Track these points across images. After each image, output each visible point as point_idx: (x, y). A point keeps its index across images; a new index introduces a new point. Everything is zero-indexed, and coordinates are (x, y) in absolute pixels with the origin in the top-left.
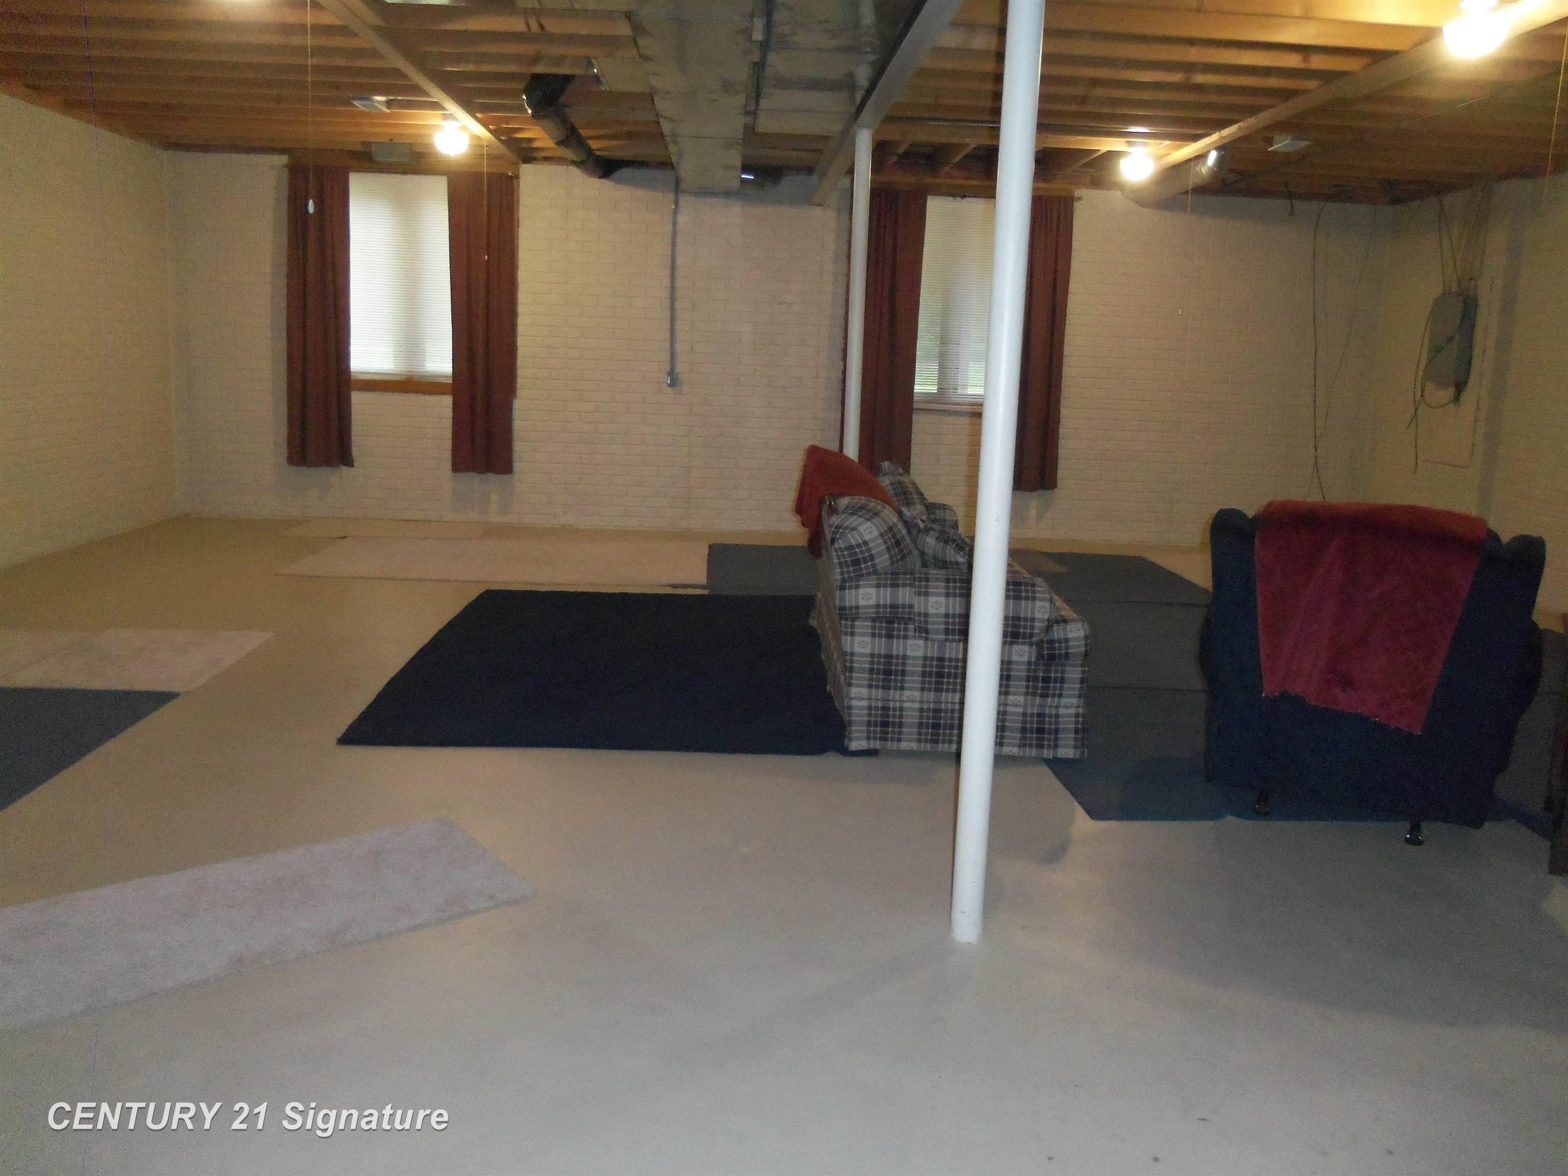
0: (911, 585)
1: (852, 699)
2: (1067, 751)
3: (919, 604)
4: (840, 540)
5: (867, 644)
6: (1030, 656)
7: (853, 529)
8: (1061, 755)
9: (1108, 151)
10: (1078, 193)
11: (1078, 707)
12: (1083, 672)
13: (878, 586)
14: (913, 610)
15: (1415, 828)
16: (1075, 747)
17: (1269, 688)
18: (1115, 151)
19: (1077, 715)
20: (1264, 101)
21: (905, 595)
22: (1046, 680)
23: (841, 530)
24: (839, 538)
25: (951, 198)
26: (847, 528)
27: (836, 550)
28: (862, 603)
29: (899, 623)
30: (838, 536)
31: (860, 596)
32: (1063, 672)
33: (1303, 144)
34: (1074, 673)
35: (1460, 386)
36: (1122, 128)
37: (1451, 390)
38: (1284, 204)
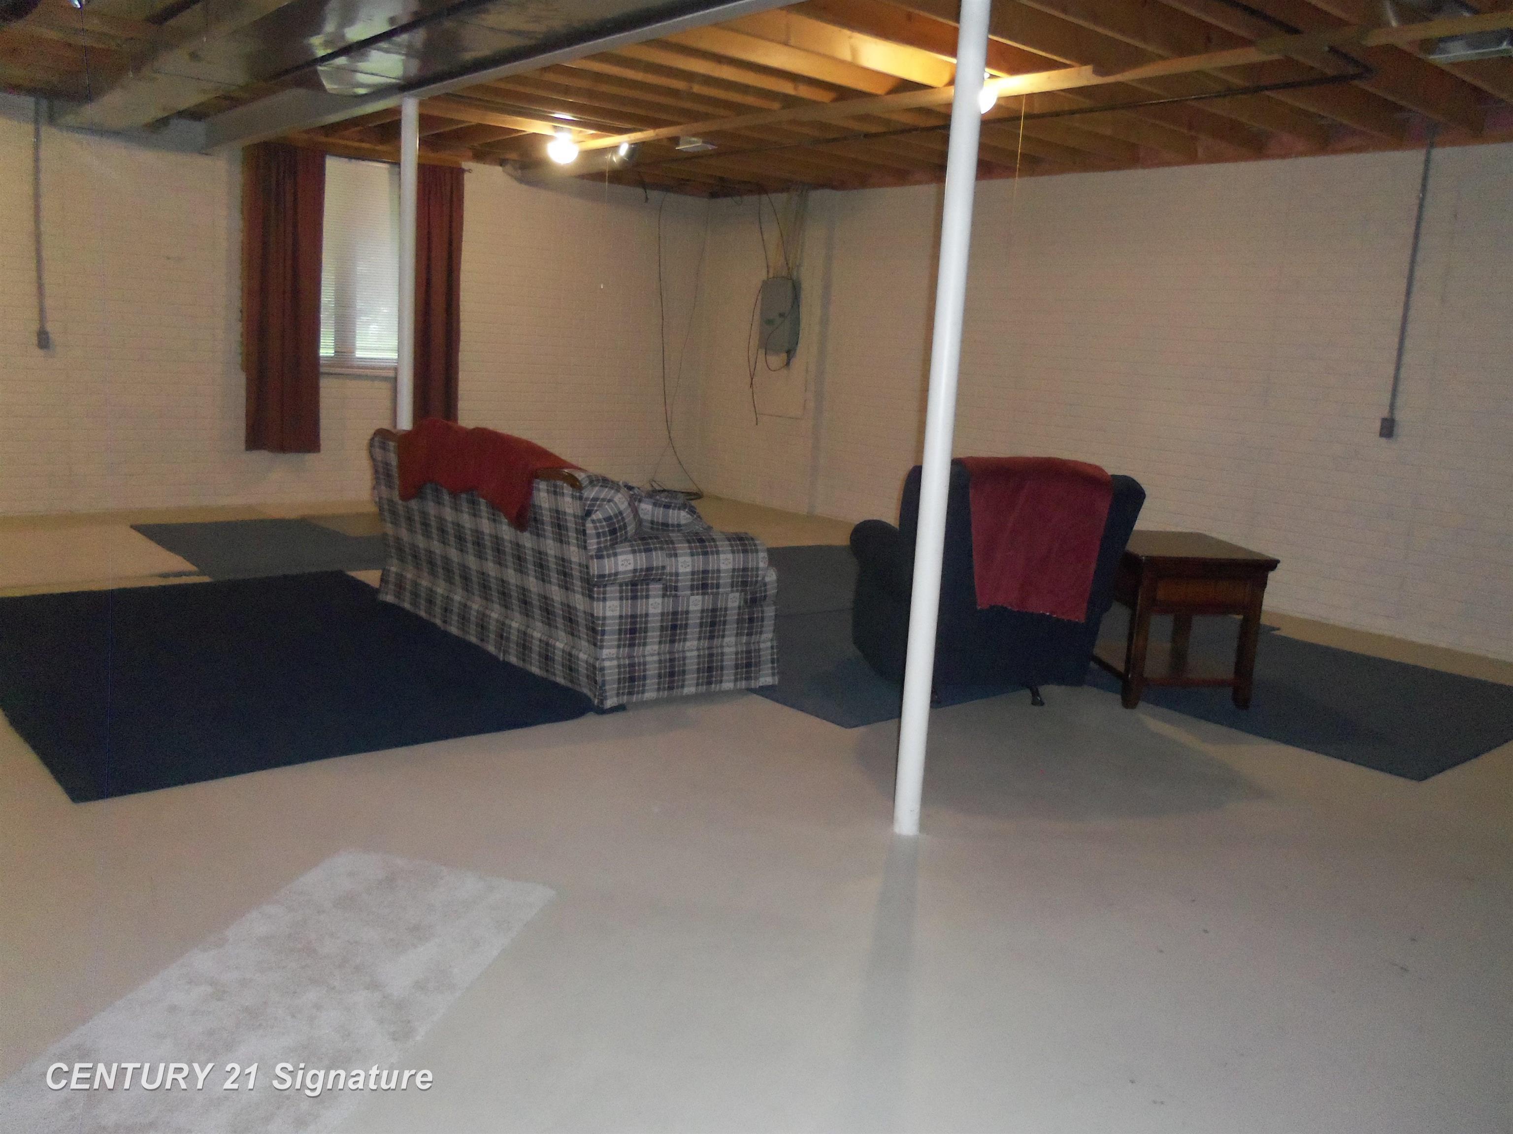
0: (662, 549)
1: (603, 660)
2: (767, 679)
3: (671, 565)
4: (598, 512)
5: (617, 607)
6: (740, 602)
7: (610, 501)
8: (763, 683)
9: (533, 133)
10: (466, 165)
11: (772, 640)
12: (776, 610)
13: (634, 552)
14: (665, 571)
15: (1035, 694)
16: (773, 674)
17: (982, 604)
18: (538, 134)
19: (772, 647)
20: (721, 112)
21: (658, 559)
22: (751, 620)
23: (598, 503)
24: (597, 511)
25: (346, 160)
26: (603, 500)
27: (593, 521)
28: (621, 569)
29: (642, 585)
30: (595, 508)
31: (620, 563)
32: (763, 612)
33: (710, 147)
34: (770, 612)
35: (790, 353)
36: (551, 113)
37: (784, 356)
38: (640, 191)
